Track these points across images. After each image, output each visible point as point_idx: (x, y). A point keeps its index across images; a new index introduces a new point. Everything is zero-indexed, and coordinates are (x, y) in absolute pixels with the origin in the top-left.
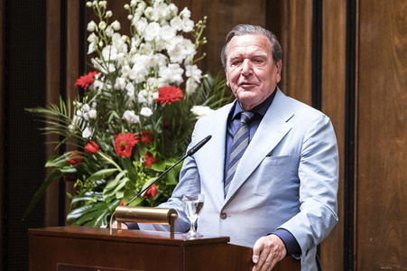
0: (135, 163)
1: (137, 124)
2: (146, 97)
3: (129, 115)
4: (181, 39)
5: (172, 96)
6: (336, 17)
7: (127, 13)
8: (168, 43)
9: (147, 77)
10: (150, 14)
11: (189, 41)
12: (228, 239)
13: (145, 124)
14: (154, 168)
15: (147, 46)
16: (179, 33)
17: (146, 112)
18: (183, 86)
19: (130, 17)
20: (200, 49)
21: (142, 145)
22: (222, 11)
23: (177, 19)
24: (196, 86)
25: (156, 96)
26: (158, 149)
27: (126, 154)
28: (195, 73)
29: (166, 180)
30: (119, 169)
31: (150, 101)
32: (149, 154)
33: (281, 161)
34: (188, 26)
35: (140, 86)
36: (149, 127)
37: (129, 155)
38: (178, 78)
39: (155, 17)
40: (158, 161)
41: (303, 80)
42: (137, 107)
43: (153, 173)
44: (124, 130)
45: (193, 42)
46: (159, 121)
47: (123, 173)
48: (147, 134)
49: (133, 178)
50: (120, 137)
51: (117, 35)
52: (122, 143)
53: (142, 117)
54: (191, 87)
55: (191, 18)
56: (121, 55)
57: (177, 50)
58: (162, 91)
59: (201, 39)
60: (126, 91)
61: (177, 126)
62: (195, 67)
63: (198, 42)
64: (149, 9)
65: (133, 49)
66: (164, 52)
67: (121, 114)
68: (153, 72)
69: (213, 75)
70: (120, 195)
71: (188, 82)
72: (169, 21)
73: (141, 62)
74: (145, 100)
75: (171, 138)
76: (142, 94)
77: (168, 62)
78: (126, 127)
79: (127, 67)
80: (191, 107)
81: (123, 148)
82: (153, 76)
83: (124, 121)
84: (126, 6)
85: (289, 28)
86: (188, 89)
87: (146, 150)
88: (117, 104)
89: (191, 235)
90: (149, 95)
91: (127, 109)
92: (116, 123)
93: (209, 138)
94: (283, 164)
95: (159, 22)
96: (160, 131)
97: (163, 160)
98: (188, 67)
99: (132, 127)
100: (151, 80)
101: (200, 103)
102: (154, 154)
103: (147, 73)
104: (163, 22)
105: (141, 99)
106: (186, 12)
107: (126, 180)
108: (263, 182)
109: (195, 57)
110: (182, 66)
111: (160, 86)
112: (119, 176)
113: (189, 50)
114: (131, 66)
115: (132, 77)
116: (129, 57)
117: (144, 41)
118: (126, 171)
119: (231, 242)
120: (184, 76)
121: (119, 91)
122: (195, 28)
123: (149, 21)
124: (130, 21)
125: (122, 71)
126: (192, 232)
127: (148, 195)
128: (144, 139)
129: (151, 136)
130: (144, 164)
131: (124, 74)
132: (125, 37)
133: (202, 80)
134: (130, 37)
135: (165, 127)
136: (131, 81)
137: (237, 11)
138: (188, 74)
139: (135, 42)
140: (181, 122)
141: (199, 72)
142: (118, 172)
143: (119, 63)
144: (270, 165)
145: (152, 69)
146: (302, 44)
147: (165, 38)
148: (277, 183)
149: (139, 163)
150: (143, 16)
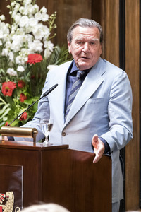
0: (14, 100)
1: (15, 76)
2: (20, 60)
3: (11, 71)
4: (41, 25)
5: (36, 59)
6: (133, 12)
7: (9, 10)
8: (33, 28)
9: (21, 48)
10: (23, 11)
11: (46, 27)
12: (68, 146)
13: (20, 76)
14: (25, 102)
15: (21, 29)
16: (40, 22)
17: (21, 69)
18: (42, 53)
19: (10, 13)
20: (53, 31)
21: (18, 88)
22: (65, 9)
23: (38, 14)
24: (50, 53)
25: (26, 59)
26: (28, 91)
27: (9, 94)
28: (50, 46)
29: (32, 109)
30: (5, 103)
31: (23, 62)
32: (23, 94)
33: (97, 101)
34: (45, 18)
35: (17, 54)
36: (22, 78)
37: (10, 95)
38: (40, 49)
39: (25, 13)
40: (28, 98)
41: (114, 49)
42: (15, 66)
43: (25, 106)
44: (8, 80)
45: (49, 27)
46: (28, 74)
47: (7, 105)
48: (21, 82)
49: (13, 108)
50: (5, 84)
51: (3, 23)
52: (6, 88)
53: (18, 72)
54: (47, 54)
55: (47, 13)
56: (6, 35)
57: (38, 32)
58: (30, 57)
59: (53, 25)
60: (9, 57)
61: (39, 77)
62: (50, 42)
63: (51, 27)
64: (22, 8)
65: (12, 32)
66: (31, 33)
67: (6, 70)
68: (25, 45)
69: (60, 46)
70: (5, 119)
71: (45, 51)
72: (34, 15)
73: (17, 40)
74: (19, 62)
75: (36, 84)
76: (18, 58)
77: (34, 39)
78: (9, 78)
79: (9, 42)
80: (47, 66)
81: (7, 91)
82: (24, 47)
83: (8, 75)
84: (8, 6)
85: (105, 18)
86: (45, 55)
87: (21, 92)
88: (3, 65)
89: (46, 144)
90: (22, 59)
91: (9, 67)
92: (3, 76)
93: (56, 85)
94: (99, 103)
95: (28, 15)
96: (29, 81)
97: (31, 97)
98: (45, 42)
99: (12, 78)
100: (24, 50)
101: (53, 64)
102: (26, 94)
103: (21, 46)
104: (30, 15)
105: (17, 61)
106: (44, 9)
107: (9, 109)
108: (87, 114)
109: (50, 36)
110: (42, 41)
111: (29, 53)
112: (5, 107)
113: (46, 32)
114: (12, 42)
115: (12, 49)
116: (10, 36)
117: (19, 27)
118: (9, 104)
119: (69, 148)
120: (43, 48)
121: (5, 57)
122: (50, 19)
123: (22, 15)
124: (10, 15)
125: (6, 45)
126: (46, 142)
127: (22, 119)
128: (19, 85)
129: (24, 83)
130: (19, 100)
131: (7, 47)
132: (8, 25)
133: (54, 50)
134: (11, 25)
135: (32, 78)
136: (12, 51)
137: (75, 9)
138: (45, 46)
139: (14, 28)
140: (41, 75)
141: (52, 45)
142: (4, 105)
143: (4, 40)
144: (91, 103)
145: (24, 43)
146: (113, 28)
147: (32, 25)
148: (95, 114)
149: (16, 100)
150: (18, 12)
